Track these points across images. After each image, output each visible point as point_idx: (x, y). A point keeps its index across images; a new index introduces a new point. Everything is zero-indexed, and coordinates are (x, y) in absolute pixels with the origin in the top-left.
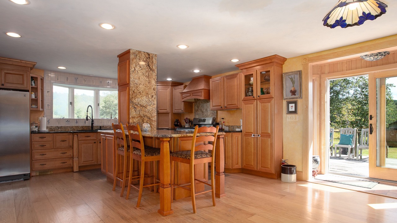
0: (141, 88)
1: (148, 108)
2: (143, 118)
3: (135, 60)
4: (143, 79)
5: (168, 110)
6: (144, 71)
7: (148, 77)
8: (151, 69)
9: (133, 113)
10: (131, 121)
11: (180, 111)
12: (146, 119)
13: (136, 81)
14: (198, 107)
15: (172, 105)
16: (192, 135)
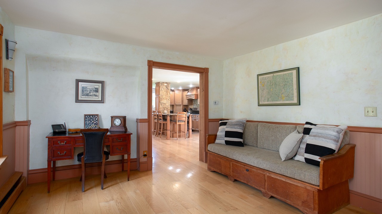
0: (164, 96)
1: (167, 104)
2: (164, 108)
3: (161, 86)
4: (165, 93)
5: (181, 104)
6: (165, 90)
7: (167, 92)
8: (168, 89)
9: (161, 106)
10: (160, 109)
11: (186, 104)
12: (166, 109)
13: (162, 94)
14: (195, 102)
15: (182, 101)
16: (176, 114)
